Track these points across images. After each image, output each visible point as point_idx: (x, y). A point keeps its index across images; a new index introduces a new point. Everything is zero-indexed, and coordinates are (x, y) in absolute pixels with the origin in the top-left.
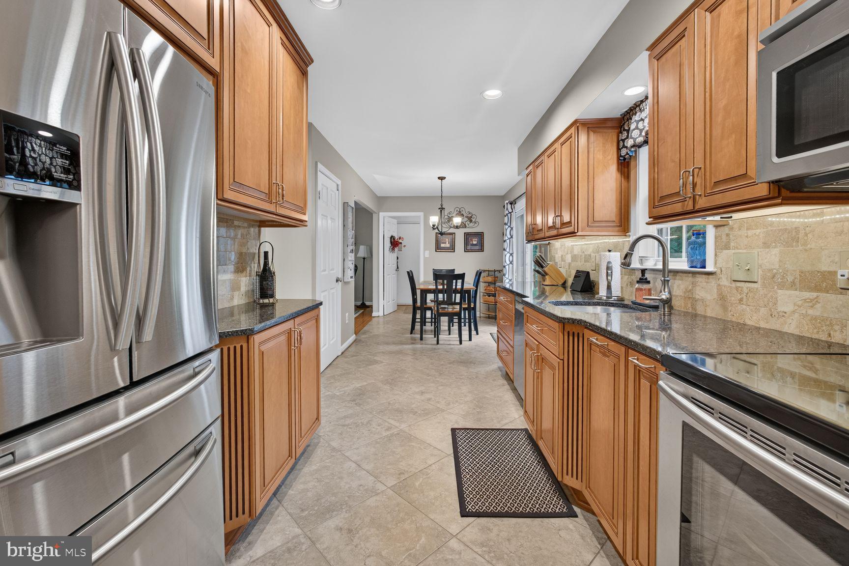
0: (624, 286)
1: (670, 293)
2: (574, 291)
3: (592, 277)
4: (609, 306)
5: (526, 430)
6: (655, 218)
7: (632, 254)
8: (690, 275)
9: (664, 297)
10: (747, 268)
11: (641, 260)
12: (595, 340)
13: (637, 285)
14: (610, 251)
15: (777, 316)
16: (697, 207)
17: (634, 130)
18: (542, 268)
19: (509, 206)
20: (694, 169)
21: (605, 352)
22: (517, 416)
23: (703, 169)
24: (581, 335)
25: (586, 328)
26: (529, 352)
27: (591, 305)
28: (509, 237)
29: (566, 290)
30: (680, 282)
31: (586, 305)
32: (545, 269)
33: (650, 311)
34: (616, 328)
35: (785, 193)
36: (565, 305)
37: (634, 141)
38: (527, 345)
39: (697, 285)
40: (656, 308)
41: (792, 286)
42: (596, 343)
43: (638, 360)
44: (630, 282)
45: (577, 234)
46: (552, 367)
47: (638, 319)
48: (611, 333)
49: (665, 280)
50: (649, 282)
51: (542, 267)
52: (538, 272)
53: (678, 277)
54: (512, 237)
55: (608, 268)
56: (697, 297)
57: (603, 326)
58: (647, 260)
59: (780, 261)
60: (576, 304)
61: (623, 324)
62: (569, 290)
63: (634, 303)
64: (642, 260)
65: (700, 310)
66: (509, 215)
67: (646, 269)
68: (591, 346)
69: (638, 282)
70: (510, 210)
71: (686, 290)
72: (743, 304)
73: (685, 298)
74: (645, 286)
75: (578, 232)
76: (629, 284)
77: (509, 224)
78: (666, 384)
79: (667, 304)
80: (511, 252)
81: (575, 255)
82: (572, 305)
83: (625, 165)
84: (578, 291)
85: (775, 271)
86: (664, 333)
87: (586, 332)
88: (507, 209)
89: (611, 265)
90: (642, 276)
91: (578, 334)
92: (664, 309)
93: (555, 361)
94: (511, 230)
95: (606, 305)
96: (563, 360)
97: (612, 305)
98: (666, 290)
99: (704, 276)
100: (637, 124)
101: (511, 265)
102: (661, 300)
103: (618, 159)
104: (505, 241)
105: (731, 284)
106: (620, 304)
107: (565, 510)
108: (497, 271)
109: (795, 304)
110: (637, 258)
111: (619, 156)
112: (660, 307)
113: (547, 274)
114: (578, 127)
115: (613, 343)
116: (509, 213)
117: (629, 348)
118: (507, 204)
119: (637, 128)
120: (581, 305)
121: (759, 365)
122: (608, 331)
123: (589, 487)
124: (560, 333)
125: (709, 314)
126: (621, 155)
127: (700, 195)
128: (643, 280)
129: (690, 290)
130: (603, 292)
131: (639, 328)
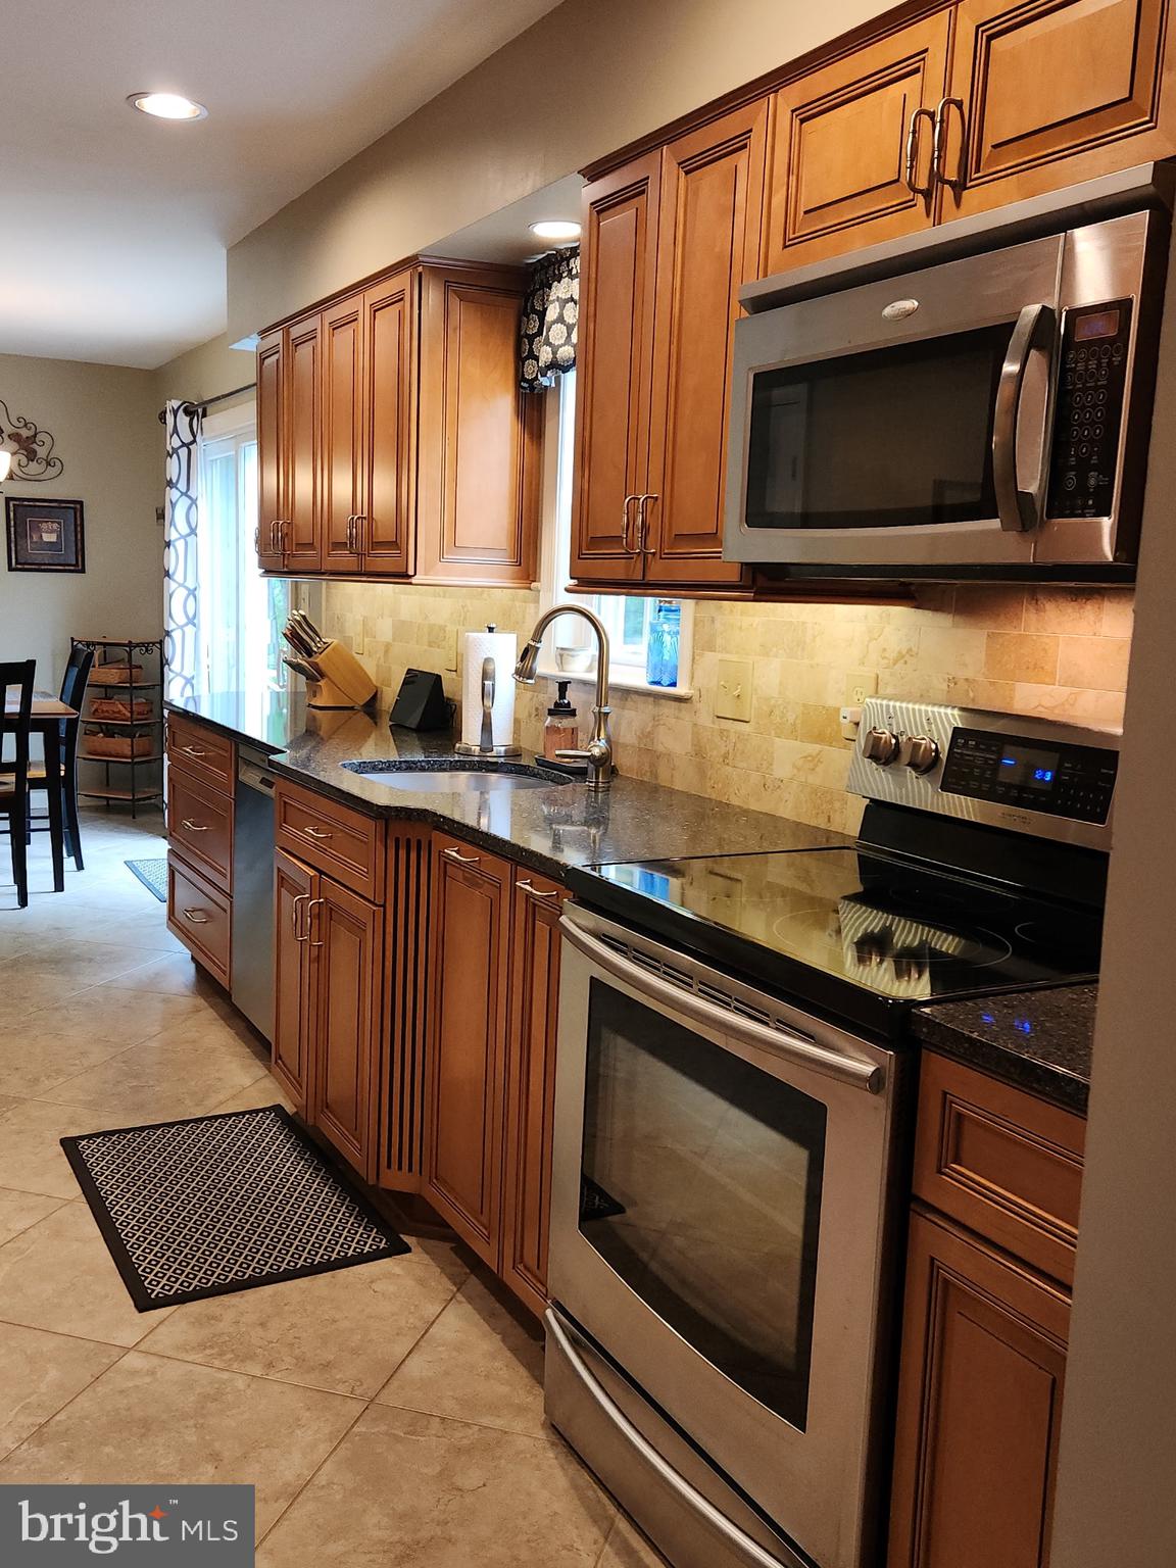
0: (523, 716)
1: (608, 740)
2: (399, 729)
3: (447, 689)
4: (488, 771)
5: (277, 1109)
6: (583, 582)
7: (538, 648)
8: (651, 699)
9: (596, 752)
10: (736, 693)
11: (561, 656)
12: (454, 854)
13: (549, 718)
14: (491, 630)
15: (771, 787)
16: (650, 578)
17: (554, 322)
18: (310, 656)
19: (183, 420)
20: (646, 498)
21: (473, 877)
22: (247, 1081)
23: (660, 501)
24: (424, 845)
25: (437, 828)
26: (290, 901)
27: (445, 770)
28: (185, 530)
29: (376, 723)
30: (633, 713)
31: (433, 770)
32: (318, 659)
33: (571, 781)
34: (499, 824)
35: (761, 581)
36: (381, 770)
37: (554, 353)
38: (282, 880)
39: (661, 722)
40: (581, 773)
41: (793, 733)
42: (455, 860)
43: (531, 884)
44: (537, 709)
45: (413, 581)
46: (357, 927)
47: (550, 801)
48: (487, 836)
49: (600, 712)
50: (573, 713)
51: (310, 653)
52: (295, 667)
53: (629, 703)
54: (193, 531)
55: (486, 675)
56: (660, 748)
57: (471, 821)
58: (573, 656)
59: (781, 683)
60: (410, 767)
61: (517, 813)
62: (386, 723)
63: (541, 762)
64: (563, 654)
65: (664, 779)
66: (183, 452)
67: (570, 682)
68: (445, 867)
69: (551, 713)
70: (187, 437)
71: (642, 733)
72: (728, 764)
73: (640, 749)
74: (566, 723)
75: (415, 574)
76: (534, 713)
77: (182, 486)
78: (571, 920)
79: (601, 766)
80: (191, 584)
81: (403, 622)
82: (399, 769)
83: (533, 406)
84: (411, 729)
85: (773, 702)
86: (593, 831)
87: (436, 835)
88: (175, 430)
89: (492, 667)
90: (560, 699)
91: (419, 842)
92: (597, 778)
93: (363, 910)
94: (190, 508)
95: (480, 769)
96: (384, 906)
97: (493, 767)
98: (602, 736)
99: (673, 703)
100: (562, 308)
101: (190, 630)
102: (591, 759)
103: (518, 386)
104: (168, 544)
105: (713, 723)
106: (513, 765)
107: (382, 1245)
108: (138, 645)
109: (794, 766)
110: (553, 652)
111: (520, 377)
112: (589, 772)
113: (322, 675)
114: (420, 275)
115: (491, 857)
116: (184, 444)
117: (518, 864)
118: (175, 412)
119: (561, 319)
120: (423, 769)
121: (744, 885)
122: (482, 832)
123: (436, 1178)
124: (378, 843)
125: (678, 787)
126: (523, 375)
127: (654, 554)
128: (562, 709)
129: (649, 732)
130: (471, 735)
131: (550, 821)
